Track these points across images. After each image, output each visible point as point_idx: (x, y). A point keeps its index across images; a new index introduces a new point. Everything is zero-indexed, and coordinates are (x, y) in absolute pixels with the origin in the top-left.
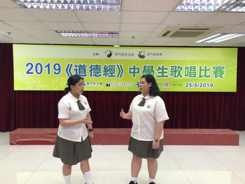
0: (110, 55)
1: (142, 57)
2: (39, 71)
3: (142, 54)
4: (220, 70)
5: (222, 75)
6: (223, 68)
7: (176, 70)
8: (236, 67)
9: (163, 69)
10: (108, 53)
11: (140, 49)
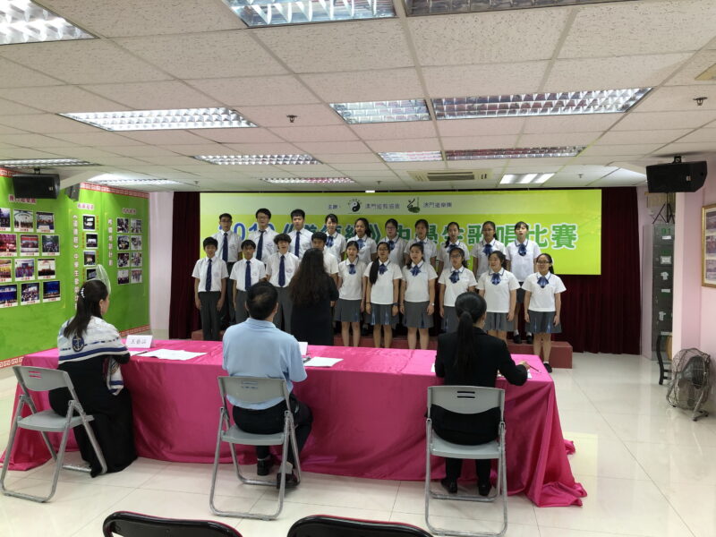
0: (357, 208)
1: (414, 209)
3: (415, 205)
4: (567, 232)
5: (570, 243)
6: (574, 228)
8: (599, 226)
10: (354, 204)
11: (411, 196)
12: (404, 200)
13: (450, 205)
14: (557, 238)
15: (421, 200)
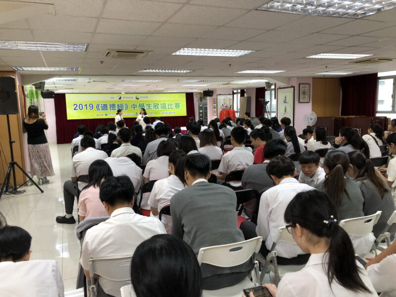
0: (120, 98)
1: (138, 99)
2: (81, 108)
3: (138, 97)
4: (178, 105)
6: (180, 103)
7: (156, 106)
8: (186, 103)
9: (149, 105)
10: (119, 97)
11: (136, 95)
12: (134, 96)
13: (147, 97)
14: (176, 106)
15: (139, 96)
